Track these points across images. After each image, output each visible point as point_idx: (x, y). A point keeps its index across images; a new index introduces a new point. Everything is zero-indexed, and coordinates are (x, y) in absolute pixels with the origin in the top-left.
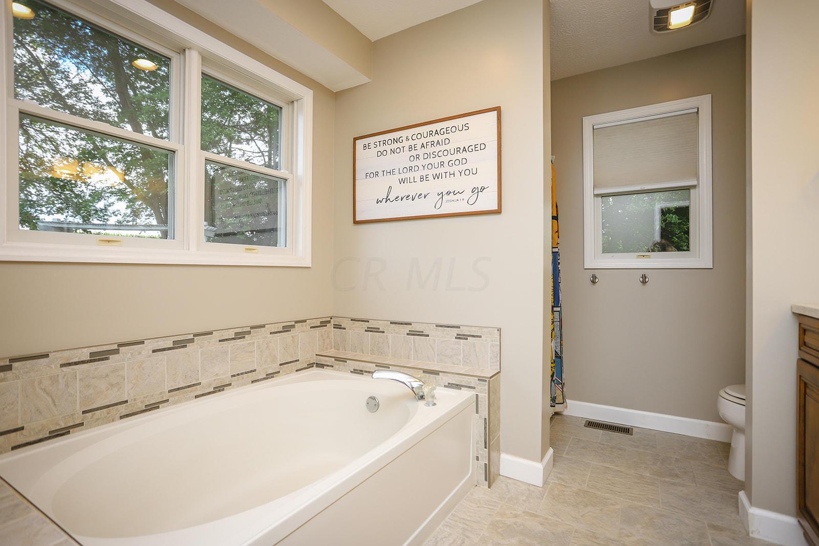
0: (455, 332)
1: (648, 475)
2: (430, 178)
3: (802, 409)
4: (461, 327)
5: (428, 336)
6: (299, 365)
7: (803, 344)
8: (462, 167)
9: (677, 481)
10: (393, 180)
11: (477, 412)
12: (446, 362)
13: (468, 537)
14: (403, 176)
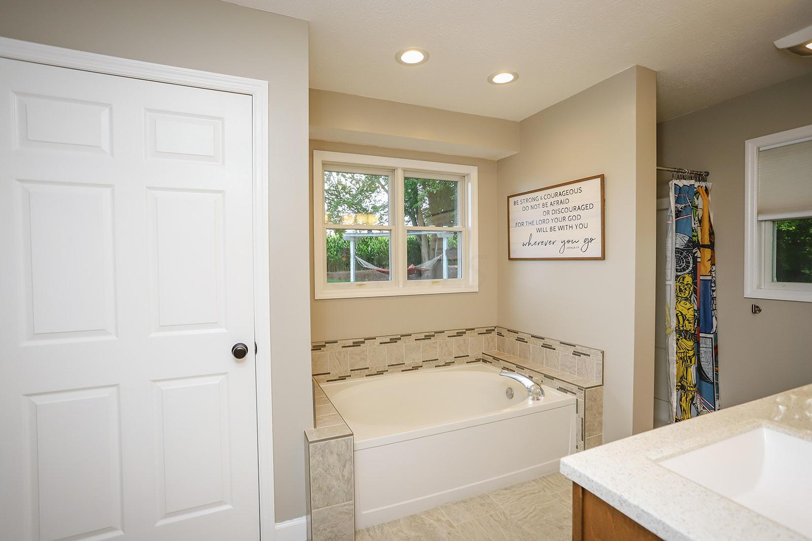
0: (572, 349)
2: (557, 229)
4: (576, 346)
5: (555, 349)
6: (469, 359)
8: (578, 222)
10: (532, 229)
11: (577, 413)
12: (566, 372)
14: (539, 226)
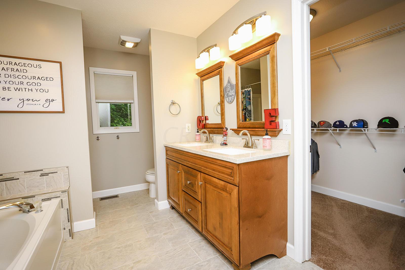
0: (39, 173)
1: (129, 207)
2: (12, 89)
3: (167, 171)
4: (43, 170)
5: (18, 179)
7: (167, 154)
9: (138, 205)
11: (62, 208)
13: (75, 259)
